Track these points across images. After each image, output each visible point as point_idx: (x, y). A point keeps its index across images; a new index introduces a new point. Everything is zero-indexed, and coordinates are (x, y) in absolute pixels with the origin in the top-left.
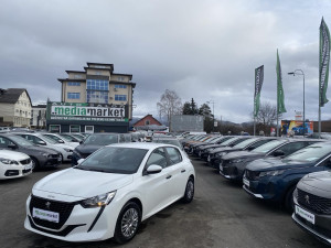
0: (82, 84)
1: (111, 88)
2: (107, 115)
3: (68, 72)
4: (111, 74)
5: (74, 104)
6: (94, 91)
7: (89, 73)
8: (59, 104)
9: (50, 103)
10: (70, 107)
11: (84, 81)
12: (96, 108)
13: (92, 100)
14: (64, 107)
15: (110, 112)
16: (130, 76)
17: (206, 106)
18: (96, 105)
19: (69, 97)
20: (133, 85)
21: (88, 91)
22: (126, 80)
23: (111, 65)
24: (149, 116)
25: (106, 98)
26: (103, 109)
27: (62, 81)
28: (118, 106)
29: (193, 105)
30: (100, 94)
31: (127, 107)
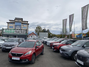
0: (14, 24)
1: (22, 25)
2: (20, 33)
3: (10, 20)
4: (22, 21)
5: (11, 29)
6: (17, 26)
7: (16, 20)
8: (6, 29)
9: (3, 29)
11: (14, 23)
12: (17, 31)
13: (17, 28)
14: (8, 30)
15: (21, 32)
16: (27, 22)
17: (48, 30)
18: (17, 30)
19: (10, 27)
20: (28, 24)
21: (16, 26)
22: (26, 23)
23: (22, 19)
24: (33, 33)
25: (21, 28)
26: (19, 31)
27: (8, 23)
28: (24, 30)
29: (45, 30)
30: (19, 27)
31: (26, 30)
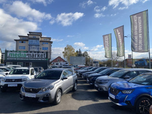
1: (40, 44)
3: (19, 36)
4: (41, 37)
5: (20, 52)
6: (32, 45)
7: (30, 36)
8: (11, 51)
9: (7, 51)
10: (18, 53)
11: (27, 40)
12: (31, 54)
14: (15, 53)
15: (38, 56)
16: (50, 38)
17: (86, 52)
20: (51, 42)
21: (29, 45)
22: (48, 40)
23: (41, 33)
24: (59, 57)
25: (38, 49)
26: (35, 54)
27: (16, 40)
28: (43, 52)
29: (80, 52)
30: (35, 47)
31: (47, 53)
